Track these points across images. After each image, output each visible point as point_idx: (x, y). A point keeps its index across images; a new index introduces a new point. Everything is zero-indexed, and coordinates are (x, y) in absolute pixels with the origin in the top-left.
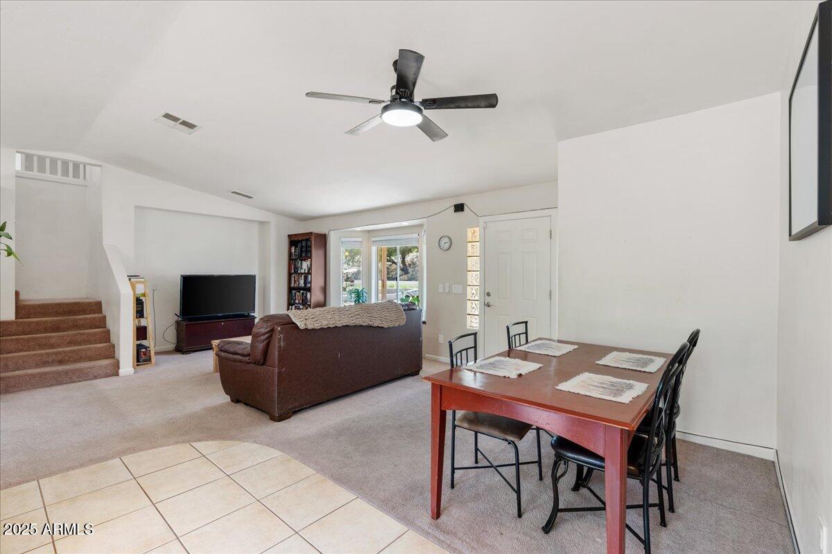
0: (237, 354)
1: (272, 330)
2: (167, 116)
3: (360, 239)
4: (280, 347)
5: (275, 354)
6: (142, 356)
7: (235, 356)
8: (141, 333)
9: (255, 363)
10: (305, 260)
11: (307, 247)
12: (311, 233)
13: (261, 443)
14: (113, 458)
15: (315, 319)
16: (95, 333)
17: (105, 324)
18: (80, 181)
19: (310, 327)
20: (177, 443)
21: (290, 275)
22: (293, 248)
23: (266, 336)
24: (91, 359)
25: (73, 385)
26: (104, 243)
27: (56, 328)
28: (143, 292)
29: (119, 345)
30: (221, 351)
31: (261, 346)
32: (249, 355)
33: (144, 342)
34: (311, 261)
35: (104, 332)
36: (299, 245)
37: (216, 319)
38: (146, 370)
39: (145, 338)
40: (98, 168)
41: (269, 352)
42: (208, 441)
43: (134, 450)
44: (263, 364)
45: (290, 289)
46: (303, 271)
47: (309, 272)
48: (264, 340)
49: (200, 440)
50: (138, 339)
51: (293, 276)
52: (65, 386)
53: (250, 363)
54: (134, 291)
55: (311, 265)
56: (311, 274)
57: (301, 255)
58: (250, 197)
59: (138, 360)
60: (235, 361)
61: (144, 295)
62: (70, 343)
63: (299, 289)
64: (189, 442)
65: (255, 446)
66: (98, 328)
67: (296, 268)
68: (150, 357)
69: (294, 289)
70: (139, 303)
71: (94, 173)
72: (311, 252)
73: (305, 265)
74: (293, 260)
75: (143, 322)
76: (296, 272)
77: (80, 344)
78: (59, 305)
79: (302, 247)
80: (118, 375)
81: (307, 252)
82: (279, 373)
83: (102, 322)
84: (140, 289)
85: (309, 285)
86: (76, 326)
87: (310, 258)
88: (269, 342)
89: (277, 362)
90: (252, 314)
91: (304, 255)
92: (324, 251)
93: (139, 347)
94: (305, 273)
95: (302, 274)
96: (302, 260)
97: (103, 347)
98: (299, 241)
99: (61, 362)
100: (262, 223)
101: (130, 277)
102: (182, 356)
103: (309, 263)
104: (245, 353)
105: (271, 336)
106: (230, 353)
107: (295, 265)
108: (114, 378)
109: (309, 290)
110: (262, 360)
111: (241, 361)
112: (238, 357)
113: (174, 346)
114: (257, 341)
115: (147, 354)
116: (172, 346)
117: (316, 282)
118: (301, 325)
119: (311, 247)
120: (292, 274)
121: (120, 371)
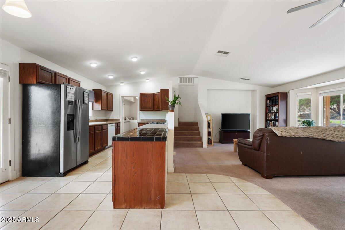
0: (246, 144)
1: (263, 135)
2: (219, 52)
3: (311, 93)
4: (267, 143)
5: (265, 146)
6: (209, 143)
7: (245, 145)
8: (209, 134)
9: (254, 149)
10: (275, 106)
11: (276, 99)
12: (279, 92)
13: (258, 185)
14: (204, 173)
15: (287, 132)
16: (196, 133)
17: (199, 130)
18: (192, 84)
19: (284, 135)
20: (223, 175)
21: (266, 113)
22: (268, 101)
23: (260, 137)
24: (195, 141)
25: (191, 148)
26: (199, 103)
27: (187, 130)
28: (210, 119)
29: (203, 137)
30: (239, 142)
31: (257, 142)
32: (251, 145)
33: (210, 137)
34: (279, 106)
35: (199, 132)
36: (272, 99)
37: (233, 131)
38: (211, 147)
39: (210, 136)
40: (197, 78)
41: (261, 145)
42: (235, 177)
43: (210, 173)
44: (258, 150)
45: (266, 120)
46: (273, 112)
47: (277, 112)
48: (260, 139)
49: (232, 176)
50: (208, 136)
51: (268, 114)
52: (189, 148)
53: (252, 149)
54: (207, 119)
55: (278, 108)
56: (278, 113)
57: (273, 104)
58: (248, 80)
59: (208, 144)
60: (245, 147)
61: (210, 120)
62: (190, 135)
63: (271, 120)
64: (228, 175)
65: (255, 186)
66: (197, 131)
67: (270, 111)
68: (212, 143)
69: (269, 120)
70: (209, 123)
71: (196, 81)
72: (278, 102)
73: (275, 109)
74: (268, 107)
75: (210, 130)
76: (270, 112)
77: (192, 135)
78: (187, 123)
79: (273, 100)
80: (202, 147)
81: (276, 102)
82: (267, 156)
83: (198, 129)
84: (209, 118)
85: (277, 118)
86: (192, 130)
87: (278, 105)
88: (262, 140)
89: (266, 150)
90: (249, 131)
91: (274, 104)
92: (286, 101)
93: (208, 139)
94: (274, 113)
95: (273, 113)
96: (273, 106)
97: (198, 137)
98: (271, 97)
99: (188, 140)
100: (253, 91)
101: (206, 114)
102: (221, 144)
103: (277, 107)
104: (250, 144)
105: (262, 138)
106: (243, 144)
107: (269, 109)
108: (201, 148)
109: (277, 121)
110: (258, 148)
111: (247, 148)
112: (246, 146)
113: (219, 140)
114: (256, 139)
115: (211, 141)
116: (218, 140)
117: (281, 117)
118: (279, 134)
119: (278, 99)
120: (268, 113)
121: (203, 146)
